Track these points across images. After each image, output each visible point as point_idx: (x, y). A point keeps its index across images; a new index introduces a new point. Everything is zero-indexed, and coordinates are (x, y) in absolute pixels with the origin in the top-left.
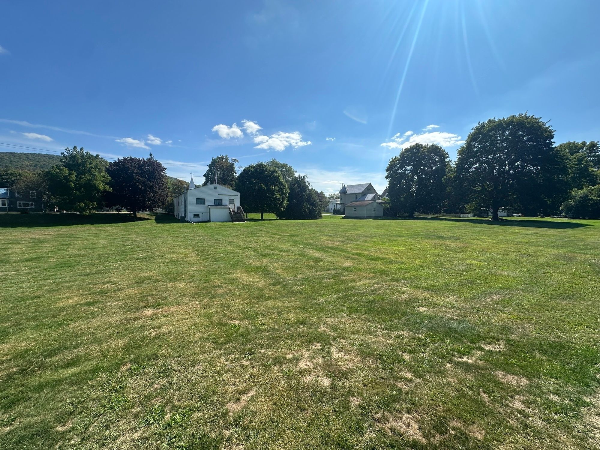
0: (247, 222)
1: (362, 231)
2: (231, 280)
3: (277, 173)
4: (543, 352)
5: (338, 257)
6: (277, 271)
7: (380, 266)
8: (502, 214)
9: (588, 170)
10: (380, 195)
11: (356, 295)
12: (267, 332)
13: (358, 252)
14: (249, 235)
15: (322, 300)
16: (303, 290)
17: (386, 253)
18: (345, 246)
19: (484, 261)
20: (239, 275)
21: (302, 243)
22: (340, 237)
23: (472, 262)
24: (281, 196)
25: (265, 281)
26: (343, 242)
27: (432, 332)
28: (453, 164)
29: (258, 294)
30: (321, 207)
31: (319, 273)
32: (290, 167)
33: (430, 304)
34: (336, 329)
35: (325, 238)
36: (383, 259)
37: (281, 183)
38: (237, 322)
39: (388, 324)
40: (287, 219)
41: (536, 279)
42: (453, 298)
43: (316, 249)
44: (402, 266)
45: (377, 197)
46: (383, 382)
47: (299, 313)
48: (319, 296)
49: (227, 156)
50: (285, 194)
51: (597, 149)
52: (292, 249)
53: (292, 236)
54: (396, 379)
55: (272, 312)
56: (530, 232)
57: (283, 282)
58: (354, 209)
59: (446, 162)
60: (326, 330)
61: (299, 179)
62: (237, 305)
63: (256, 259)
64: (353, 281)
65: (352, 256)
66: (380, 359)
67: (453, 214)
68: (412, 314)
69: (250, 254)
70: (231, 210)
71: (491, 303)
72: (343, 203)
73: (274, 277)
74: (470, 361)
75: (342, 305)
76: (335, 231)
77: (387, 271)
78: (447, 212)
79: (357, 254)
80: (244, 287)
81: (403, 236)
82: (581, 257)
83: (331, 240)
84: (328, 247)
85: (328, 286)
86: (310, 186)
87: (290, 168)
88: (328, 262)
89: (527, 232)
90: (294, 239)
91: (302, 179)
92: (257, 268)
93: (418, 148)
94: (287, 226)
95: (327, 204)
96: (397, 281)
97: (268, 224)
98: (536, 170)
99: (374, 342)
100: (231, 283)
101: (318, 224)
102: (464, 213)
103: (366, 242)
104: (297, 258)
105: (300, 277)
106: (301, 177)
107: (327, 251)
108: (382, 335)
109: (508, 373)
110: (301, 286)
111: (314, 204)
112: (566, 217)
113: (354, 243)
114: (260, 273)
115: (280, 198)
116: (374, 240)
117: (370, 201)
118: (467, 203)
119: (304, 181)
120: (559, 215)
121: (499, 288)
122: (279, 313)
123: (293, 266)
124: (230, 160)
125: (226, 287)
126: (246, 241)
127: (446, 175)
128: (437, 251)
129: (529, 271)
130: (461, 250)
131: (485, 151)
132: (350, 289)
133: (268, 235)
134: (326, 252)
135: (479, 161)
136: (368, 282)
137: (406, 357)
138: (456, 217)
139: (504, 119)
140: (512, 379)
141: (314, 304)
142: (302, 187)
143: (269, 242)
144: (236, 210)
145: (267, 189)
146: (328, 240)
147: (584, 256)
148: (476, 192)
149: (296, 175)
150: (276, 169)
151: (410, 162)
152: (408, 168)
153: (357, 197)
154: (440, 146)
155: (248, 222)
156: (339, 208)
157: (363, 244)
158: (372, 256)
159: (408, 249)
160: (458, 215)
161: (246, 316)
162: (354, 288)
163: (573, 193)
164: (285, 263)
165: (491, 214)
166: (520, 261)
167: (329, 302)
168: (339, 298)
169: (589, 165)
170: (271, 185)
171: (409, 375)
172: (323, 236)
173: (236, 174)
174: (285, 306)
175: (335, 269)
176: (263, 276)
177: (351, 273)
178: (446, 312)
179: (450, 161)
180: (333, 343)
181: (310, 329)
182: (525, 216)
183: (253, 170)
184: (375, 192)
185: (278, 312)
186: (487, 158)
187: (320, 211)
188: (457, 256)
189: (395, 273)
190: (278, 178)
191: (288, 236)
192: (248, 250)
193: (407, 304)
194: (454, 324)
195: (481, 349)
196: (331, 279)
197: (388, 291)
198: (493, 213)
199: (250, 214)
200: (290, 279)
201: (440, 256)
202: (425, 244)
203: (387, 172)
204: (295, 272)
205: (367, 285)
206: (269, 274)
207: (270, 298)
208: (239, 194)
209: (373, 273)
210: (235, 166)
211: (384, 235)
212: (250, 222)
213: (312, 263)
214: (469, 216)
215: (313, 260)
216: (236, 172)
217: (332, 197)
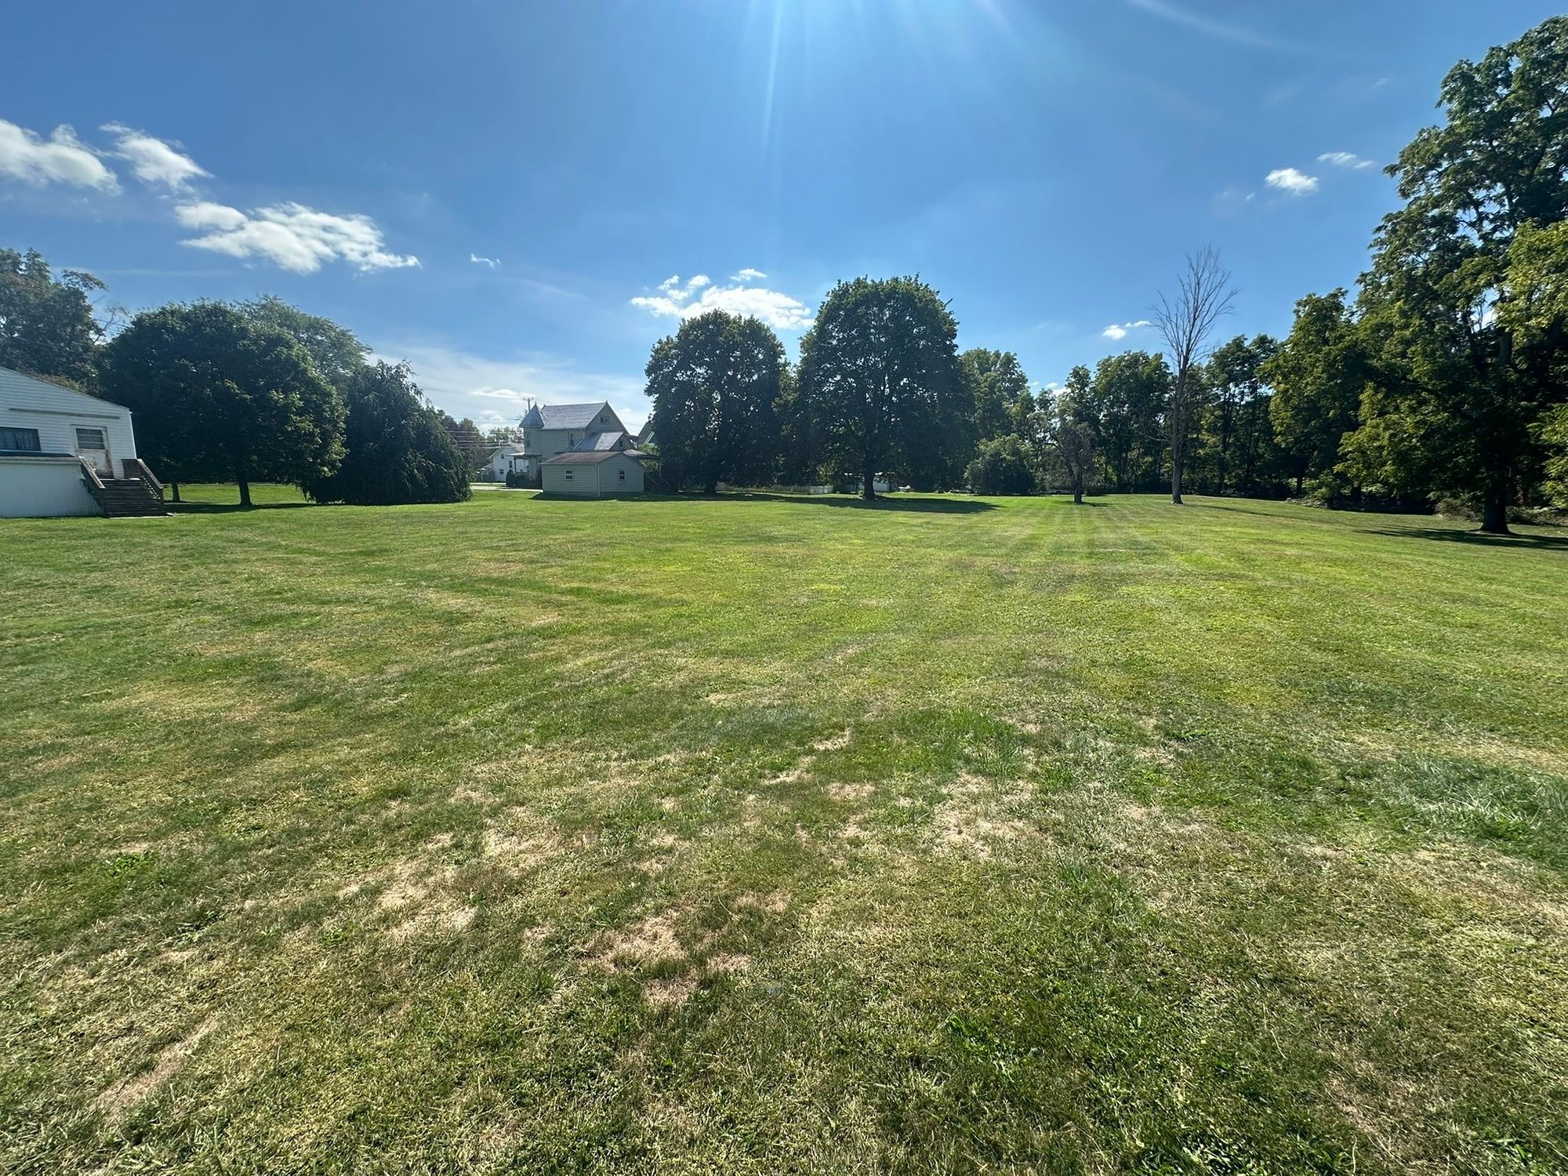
0: (175, 515)
1: (589, 531)
2: (108, 718)
3: (290, 347)
4: (904, 731)
5: (517, 603)
6: (310, 665)
7: (630, 615)
8: (880, 486)
9: (1001, 405)
10: (635, 438)
11: (565, 693)
12: (270, 847)
13: (575, 585)
14: (188, 561)
15: (464, 722)
16: (403, 706)
17: (646, 581)
18: (540, 573)
19: (841, 581)
20: (148, 697)
21: (401, 573)
22: (525, 550)
23: (822, 586)
24: (316, 426)
25: (263, 702)
26: (532, 562)
27: (728, 741)
28: (792, 372)
29: (235, 744)
30: (465, 465)
31: (457, 653)
32: (343, 333)
33: (733, 684)
34: (501, 786)
35: (479, 555)
36: (638, 597)
37: (311, 385)
38: (139, 849)
39: (635, 747)
40: (349, 503)
41: (918, 608)
42: (778, 664)
43: (451, 587)
44: (684, 610)
45: (625, 440)
46: (608, 874)
47: (389, 769)
48: (454, 713)
49: (37, 256)
50: (335, 423)
51: (1014, 366)
52: (369, 593)
53: (370, 554)
54: (640, 856)
55: (288, 788)
56: (920, 520)
57: (334, 694)
58: (568, 472)
59: (779, 365)
60: (473, 794)
61: (382, 375)
62: (141, 793)
63: (224, 635)
64: (559, 659)
65: (555, 596)
66: (607, 826)
67: (796, 487)
68: (693, 712)
69: (198, 621)
70: (92, 471)
71: (842, 663)
72: (535, 456)
73: (300, 685)
74: (788, 780)
75: (523, 725)
76: (512, 533)
77: (647, 625)
78: (786, 482)
79: (571, 591)
80: (170, 732)
81: (689, 540)
82: (981, 562)
83: (497, 560)
84: (488, 580)
85: (486, 684)
86: (424, 399)
87: (344, 335)
88: (489, 619)
89: (915, 522)
90: (378, 562)
91: (392, 377)
92: (228, 665)
93: (717, 320)
94: (347, 524)
95: (484, 457)
96: (668, 645)
97: (270, 520)
98: (932, 397)
99: (598, 794)
100: (112, 728)
101: (459, 517)
102: (816, 484)
103: (598, 560)
104: (386, 619)
105: (393, 671)
106: (389, 369)
107: (486, 590)
108: (621, 774)
109: (846, 782)
110: (396, 695)
111: (441, 457)
112: (972, 492)
113: (565, 562)
114: (244, 679)
115: (312, 434)
116: (617, 552)
117: (611, 450)
118: (821, 462)
119: (401, 383)
120: (960, 487)
121: (860, 632)
122: (315, 786)
123: (372, 643)
124: (56, 275)
125: (83, 746)
126: (175, 582)
127: (780, 397)
128: (761, 569)
129: (908, 595)
130: (807, 561)
131: (851, 349)
132: (547, 681)
133: (271, 555)
134: (483, 593)
135: (840, 369)
136: (596, 656)
137: (668, 804)
138: (802, 492)
139: (881, 283)
140: (850, 791)
141: (436, 738)
142: (396, 402)
143: (278, 577)
144: (119, 472)
145: (251, 400)
146: (489, 560)
147: (984, 560)
148: (836, 437)
149: (371, 360)
150: (288, 334)
151: (701, 357)
152: (698, 370)
153: (571, 437)
154: (766, 324)
155: (184, 516)
156: (525, 471)
157: (590, 565)
158: (612, 593)
159: (698, 569)
160: (806, 488)
161: (178, 818)
162: (559, 677)
163: (982, 447)
164: (341, 636)
165: (862, 487)
166: (898, 577)
167: (487, 725)
168: (517, 709)
169: (1003, 398)
170: (271, 386)
171: (669, 840)
172: (472, 550)
173: (99, 332)
174: (339, 761)
175: (506, 637)
176: (253, 685)
177: (551, 641)
178: (761, 695)
179: (786, 364)
180: (489, 821)
181: (421, 804)
182: (917, 490)
183: (180, 327)
184: (619, 426)
185: (312, 782)
186: (855, 364)
187: (464, 477)
188: (796, 576)
189: (666, 628)
190: (297, 364)
191: (351, 554)
192: (184, 610)
193: (683, 694)
194: (771, 716)
195: (811, 752)
196: (495, 663)
197: (644, 672)
198: (865, 484)
199: (189, 487)
200: (360, 682)
201: (764, 579)
202: (736, 555)
203: (649, 375)
204: (378, 661)
205: (593, 666)
206: (278, 678)
207: (281, 748)
208: (126, 414)
209: (612, 635)
210: (88, 302)
211: (643, 539)
212: (192, 515)
213: (436, 628)
214: (825, 492)
215: (438, 618)
216: (101, 326)
217: (501, 437)
